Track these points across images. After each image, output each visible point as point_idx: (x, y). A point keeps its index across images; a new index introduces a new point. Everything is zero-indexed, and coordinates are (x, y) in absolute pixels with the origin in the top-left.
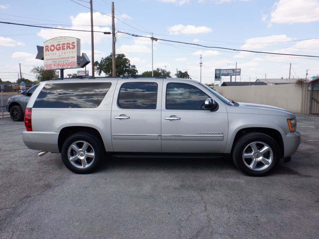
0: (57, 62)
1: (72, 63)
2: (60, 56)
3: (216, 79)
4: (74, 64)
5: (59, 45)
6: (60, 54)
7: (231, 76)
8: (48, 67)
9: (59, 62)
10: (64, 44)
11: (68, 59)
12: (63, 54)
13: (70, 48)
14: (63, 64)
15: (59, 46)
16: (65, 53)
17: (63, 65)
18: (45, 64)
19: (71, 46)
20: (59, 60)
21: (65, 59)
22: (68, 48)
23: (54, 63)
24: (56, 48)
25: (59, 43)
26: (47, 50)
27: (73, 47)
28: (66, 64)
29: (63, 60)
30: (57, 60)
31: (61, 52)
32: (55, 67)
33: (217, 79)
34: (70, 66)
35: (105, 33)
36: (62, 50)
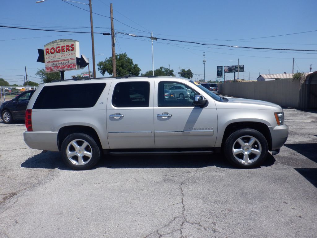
0: (58, 65)
1: (72, 65)
2: (60, 58)
3: (218, 76)
4: (73, 66)
5: (59, 47)
6: (60, 56)
7: (234, 73)
8: (49, 70)
9: (59, 64)
10: (64, 46)
11: (68, 61)
12: (63, 57)
13: (69, 51)
14: (63, 66)
15: (59, 49)
16: (64, 55)
17: (63, 68)
18: (46, 66)
19: (70, 49)
20: (59, 62)
21: (64, 61)
22: (68, 51)
23: (54, 65)
24: (56, 50)
25: (58, 46)
26: (47, 53)
27: (72, 49)
28: (66, 66)
29: (63, 62)
30: (57, 63)
31: (61, 55)
32: (56, 69)
33: (220, 76)
34: (70, 67)
35: (104, 34)
36: (62, 52)
